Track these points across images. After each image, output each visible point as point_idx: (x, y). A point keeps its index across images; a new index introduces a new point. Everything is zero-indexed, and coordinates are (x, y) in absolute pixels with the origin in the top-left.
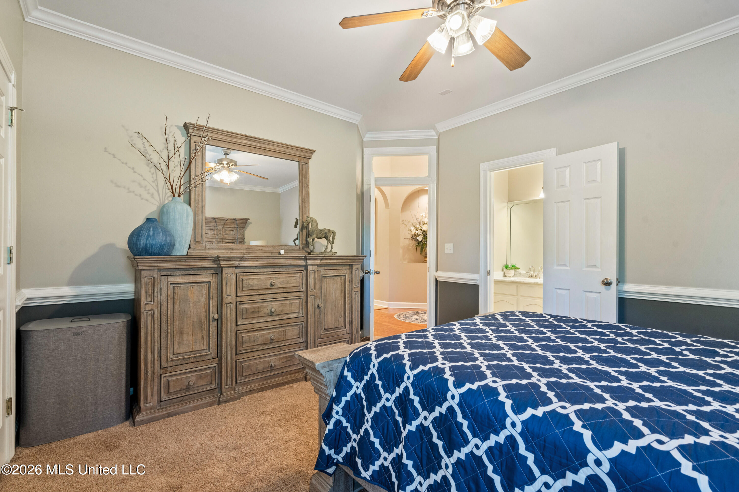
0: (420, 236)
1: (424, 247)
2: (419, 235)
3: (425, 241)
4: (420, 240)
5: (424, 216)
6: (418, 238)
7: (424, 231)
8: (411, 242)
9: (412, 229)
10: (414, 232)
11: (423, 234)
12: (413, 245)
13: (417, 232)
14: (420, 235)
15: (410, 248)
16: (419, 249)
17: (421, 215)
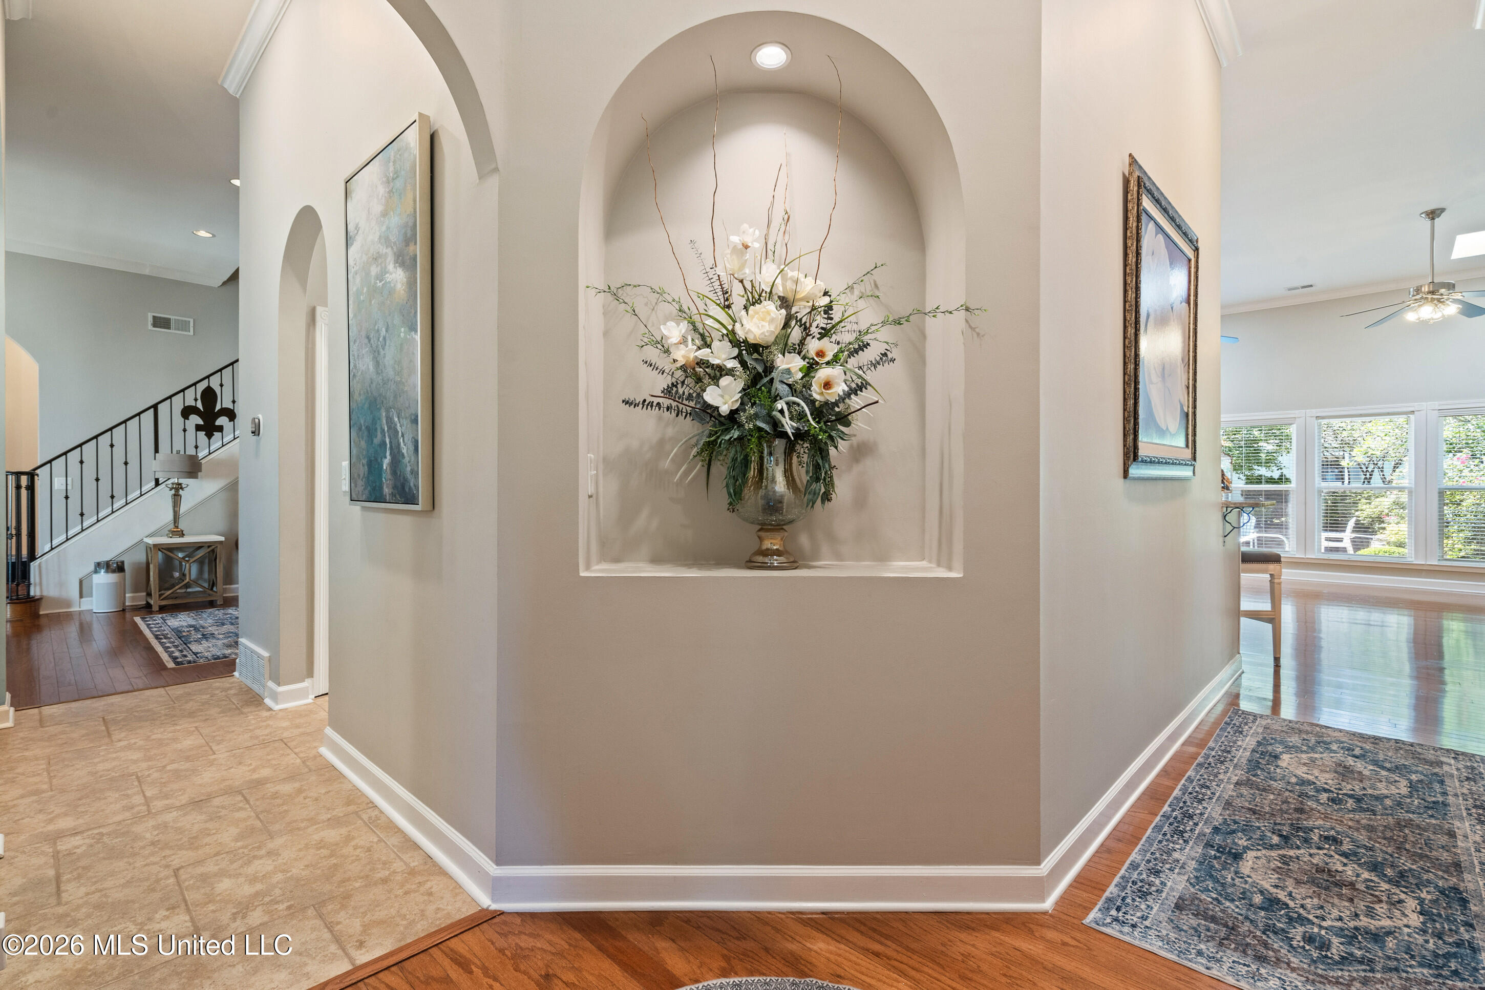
0: (725, 381)
1: (754, 458)
2: (719, 372)
3: (756, 416)
4: (725, 409)
5: (757, 245)
6: (711, 396)
7: (755, 348)
8: (670, 432)
9: (674, 331)
10: (686, 353)
11: (743, 364)
12: (688, 447)
13: (704, 353)
14: (730, 372)
15: (667, 464)
16: (720, 470)
17: (735, 239)
